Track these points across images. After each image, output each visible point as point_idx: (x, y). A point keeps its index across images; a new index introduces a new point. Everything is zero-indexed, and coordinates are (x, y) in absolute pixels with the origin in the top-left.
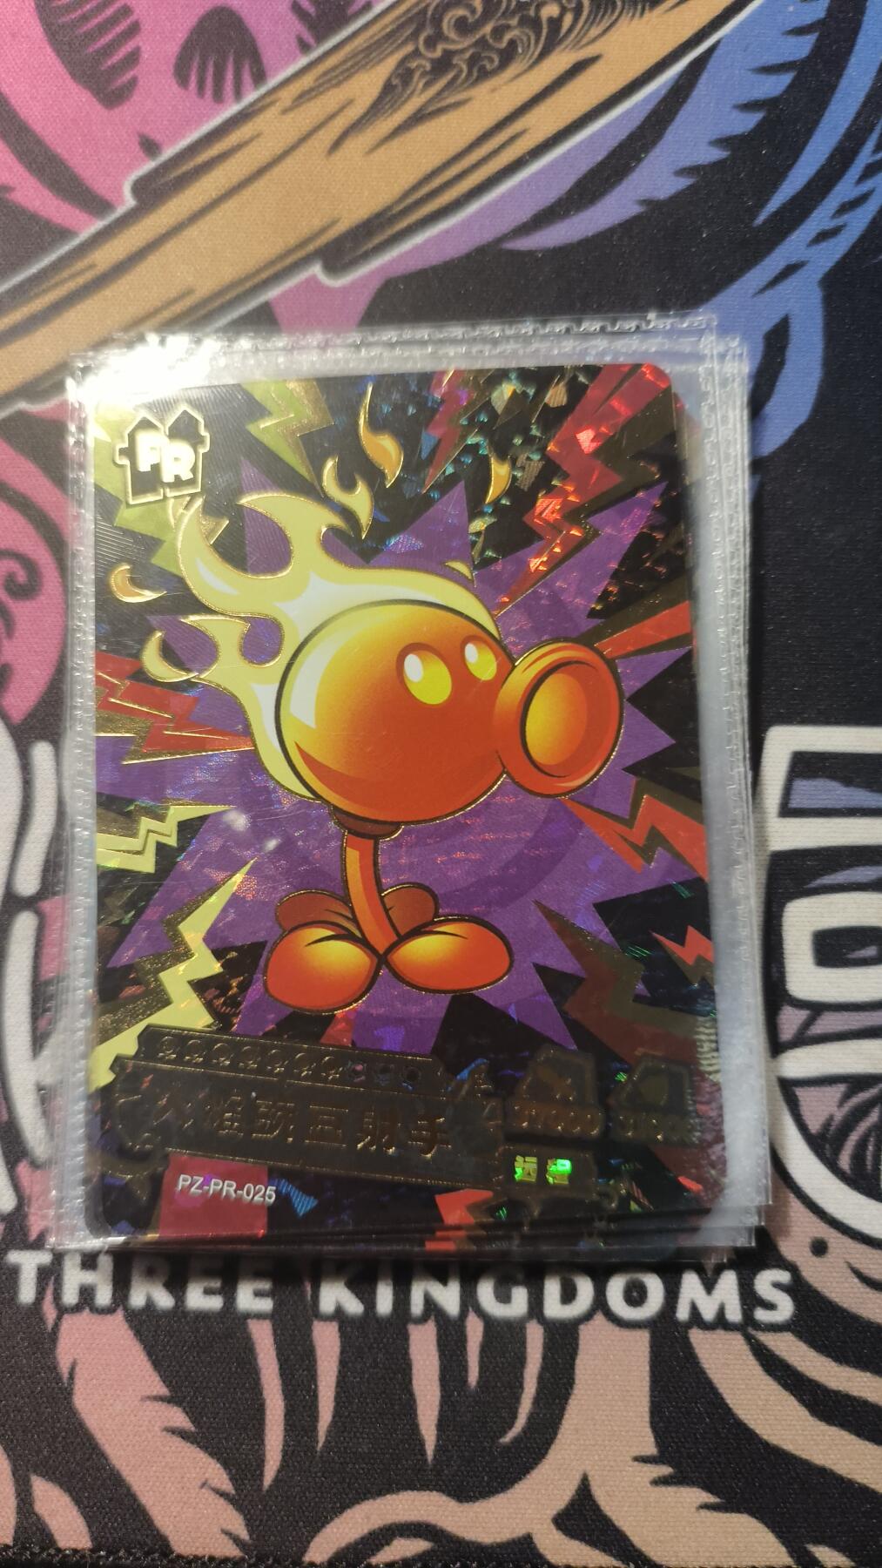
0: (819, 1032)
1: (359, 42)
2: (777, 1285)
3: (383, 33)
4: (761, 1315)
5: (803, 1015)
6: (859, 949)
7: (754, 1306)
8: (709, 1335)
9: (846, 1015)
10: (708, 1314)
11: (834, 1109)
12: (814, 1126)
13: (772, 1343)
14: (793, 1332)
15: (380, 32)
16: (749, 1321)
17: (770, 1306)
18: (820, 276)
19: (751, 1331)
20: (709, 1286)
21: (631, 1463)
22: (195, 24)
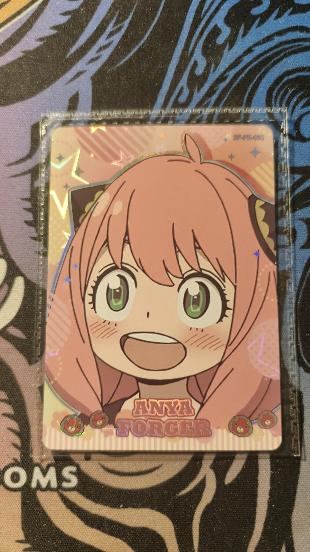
2: (71, 473)
4: (65, 485)
7: (63, 481)
8: (44, 493)
10: (44, 485)
13: (70, 496)
14: (78, 491)
16: (59, 487)
17: (69, 481)
18: (91, 75)
19: (60, 491)
20: (44, 472)
21: (15, 543)
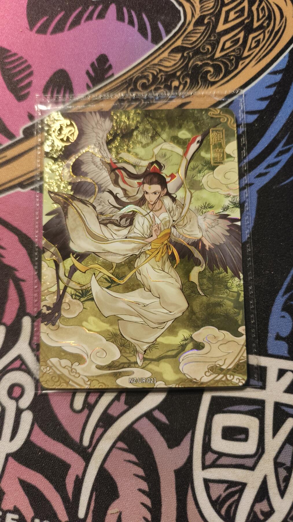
0: (220, 463)
1: (108, 87)
3: (117, 86)
5: (215, 456)
6: (239, 435)
9: (231, 458)
11: (222, 492)
12: (214, 497)
15: (115, 85)
22: (52, 74)
